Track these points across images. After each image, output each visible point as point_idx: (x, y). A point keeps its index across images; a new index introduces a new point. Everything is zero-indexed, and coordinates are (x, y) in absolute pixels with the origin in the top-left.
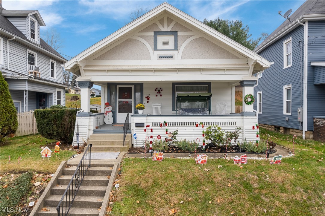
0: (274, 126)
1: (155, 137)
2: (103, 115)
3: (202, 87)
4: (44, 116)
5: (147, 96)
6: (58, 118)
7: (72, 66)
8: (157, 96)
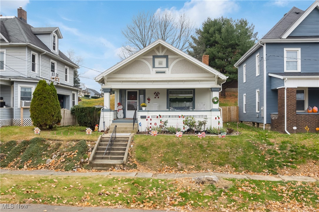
0: (252, 122)
1: (153, 124)
2: (116, 112)
3: (189, 91)
4: (82, 111)
5: (148, 98)
6: (91, 112)
7: (100, 79)
8: (155, 98)
